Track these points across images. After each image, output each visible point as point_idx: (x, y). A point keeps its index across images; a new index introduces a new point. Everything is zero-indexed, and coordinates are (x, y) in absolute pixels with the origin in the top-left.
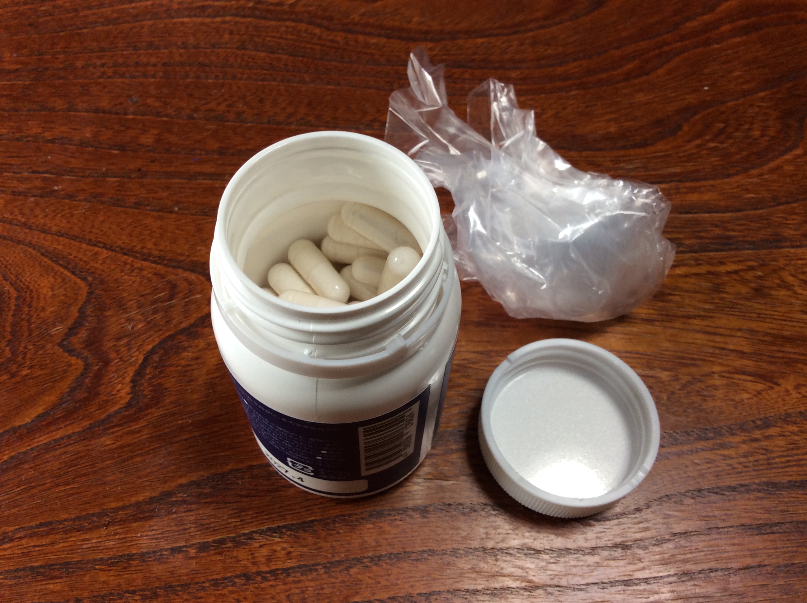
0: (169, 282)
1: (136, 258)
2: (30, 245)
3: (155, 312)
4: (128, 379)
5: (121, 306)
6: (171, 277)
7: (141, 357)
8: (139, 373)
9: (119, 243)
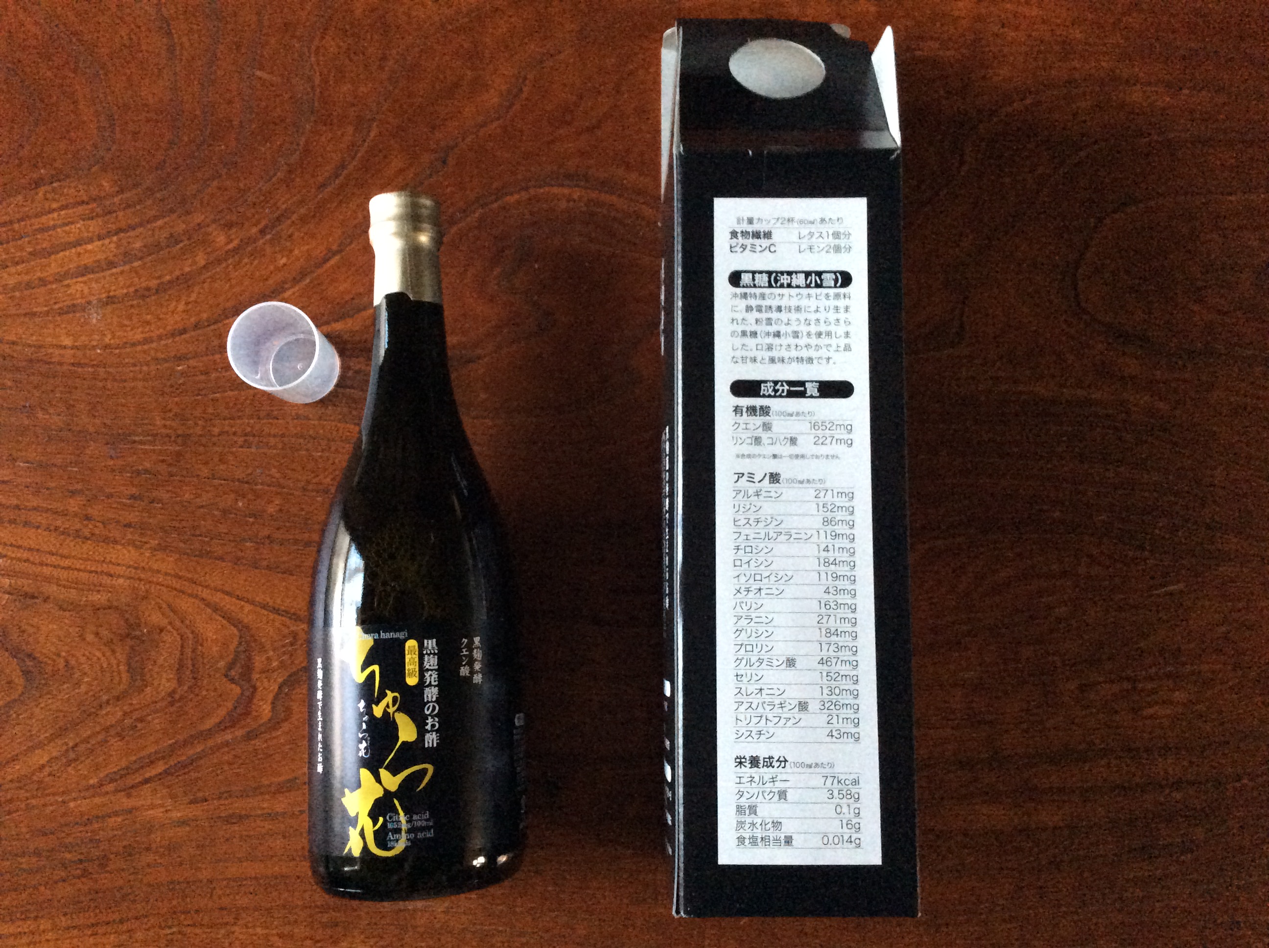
0: (293, 631)
1: (271, 611)
2: (196, 596)
3: (284, 653)
4: (269, 701)
5: (262, 649)
6: (292, 628)
7: (277, 687)
8: (276, 697)
9: (257, 599)
